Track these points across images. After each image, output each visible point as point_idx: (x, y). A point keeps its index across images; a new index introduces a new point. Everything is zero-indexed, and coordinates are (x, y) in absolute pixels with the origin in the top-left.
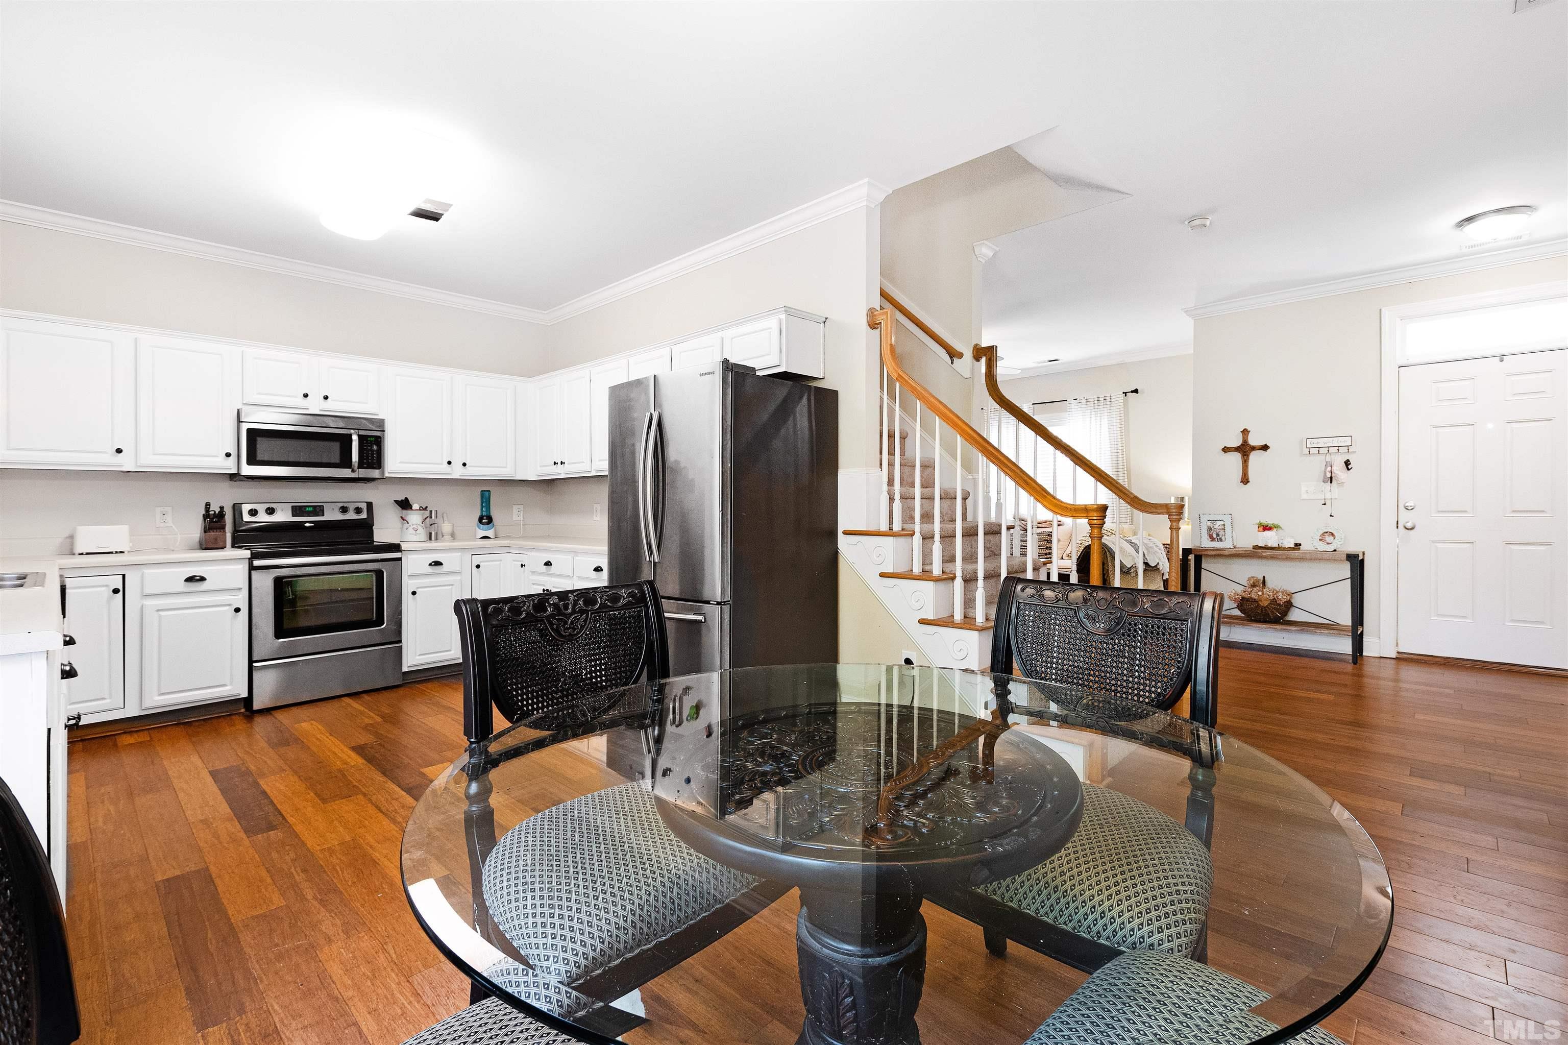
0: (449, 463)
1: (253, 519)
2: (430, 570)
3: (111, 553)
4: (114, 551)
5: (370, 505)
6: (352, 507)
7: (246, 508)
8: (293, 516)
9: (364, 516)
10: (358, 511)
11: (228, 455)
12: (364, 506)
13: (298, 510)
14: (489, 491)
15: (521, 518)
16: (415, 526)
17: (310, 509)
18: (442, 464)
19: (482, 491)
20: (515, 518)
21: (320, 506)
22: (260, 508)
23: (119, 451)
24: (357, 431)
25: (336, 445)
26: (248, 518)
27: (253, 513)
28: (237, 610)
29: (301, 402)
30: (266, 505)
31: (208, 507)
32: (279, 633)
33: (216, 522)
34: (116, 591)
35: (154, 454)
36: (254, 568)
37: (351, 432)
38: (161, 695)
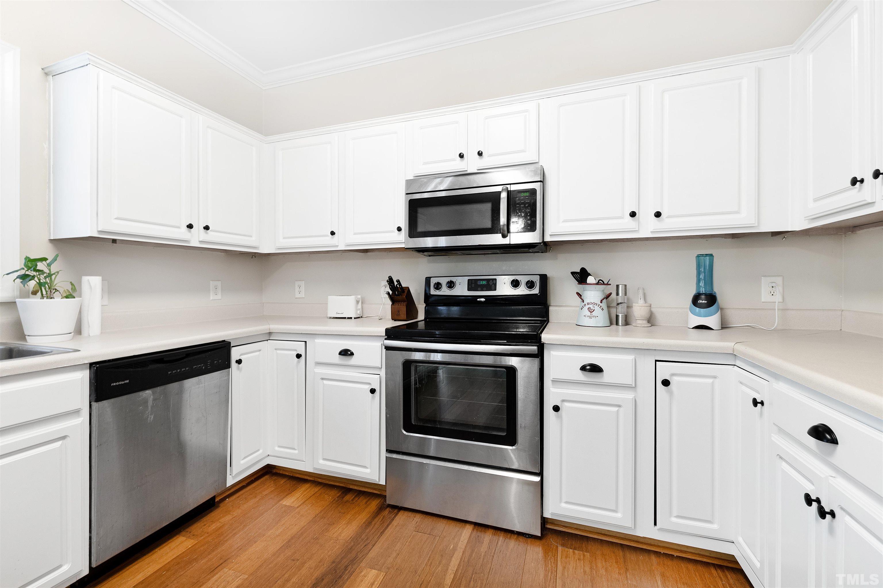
0: (633, 214)
1: (438, 293)
2: (581, 376)
4: (347, 316)
5: (544, 279)
6: (523, 280)
7: (433, 281)
8: (469, 289)
9: (536, 291)
10: (530, 285)
11: (399, 229)
12: (536, 279)
13: (473, 285)
14: (711, 255)
15: (778, 298)
16: (591, 306)
17: (485, 283)
18: (622, 218)
19: (698, 256)
20: (765, 297)
21: (488, 280)
22: (444, 281)
23: (333, 233)
24: (508, 186)
25: (488, 207)
26: (433, 292)
27: (438, 286)
28: (373, 391)
29: (459, 166)
30: (449, 279)
31: (390, 281)
32: (409, 428)
33: (398, 295)
34: (299, 356)
35: (355, 234)
36: (388, 348)
37: (498, 189)
38: (324, 459)
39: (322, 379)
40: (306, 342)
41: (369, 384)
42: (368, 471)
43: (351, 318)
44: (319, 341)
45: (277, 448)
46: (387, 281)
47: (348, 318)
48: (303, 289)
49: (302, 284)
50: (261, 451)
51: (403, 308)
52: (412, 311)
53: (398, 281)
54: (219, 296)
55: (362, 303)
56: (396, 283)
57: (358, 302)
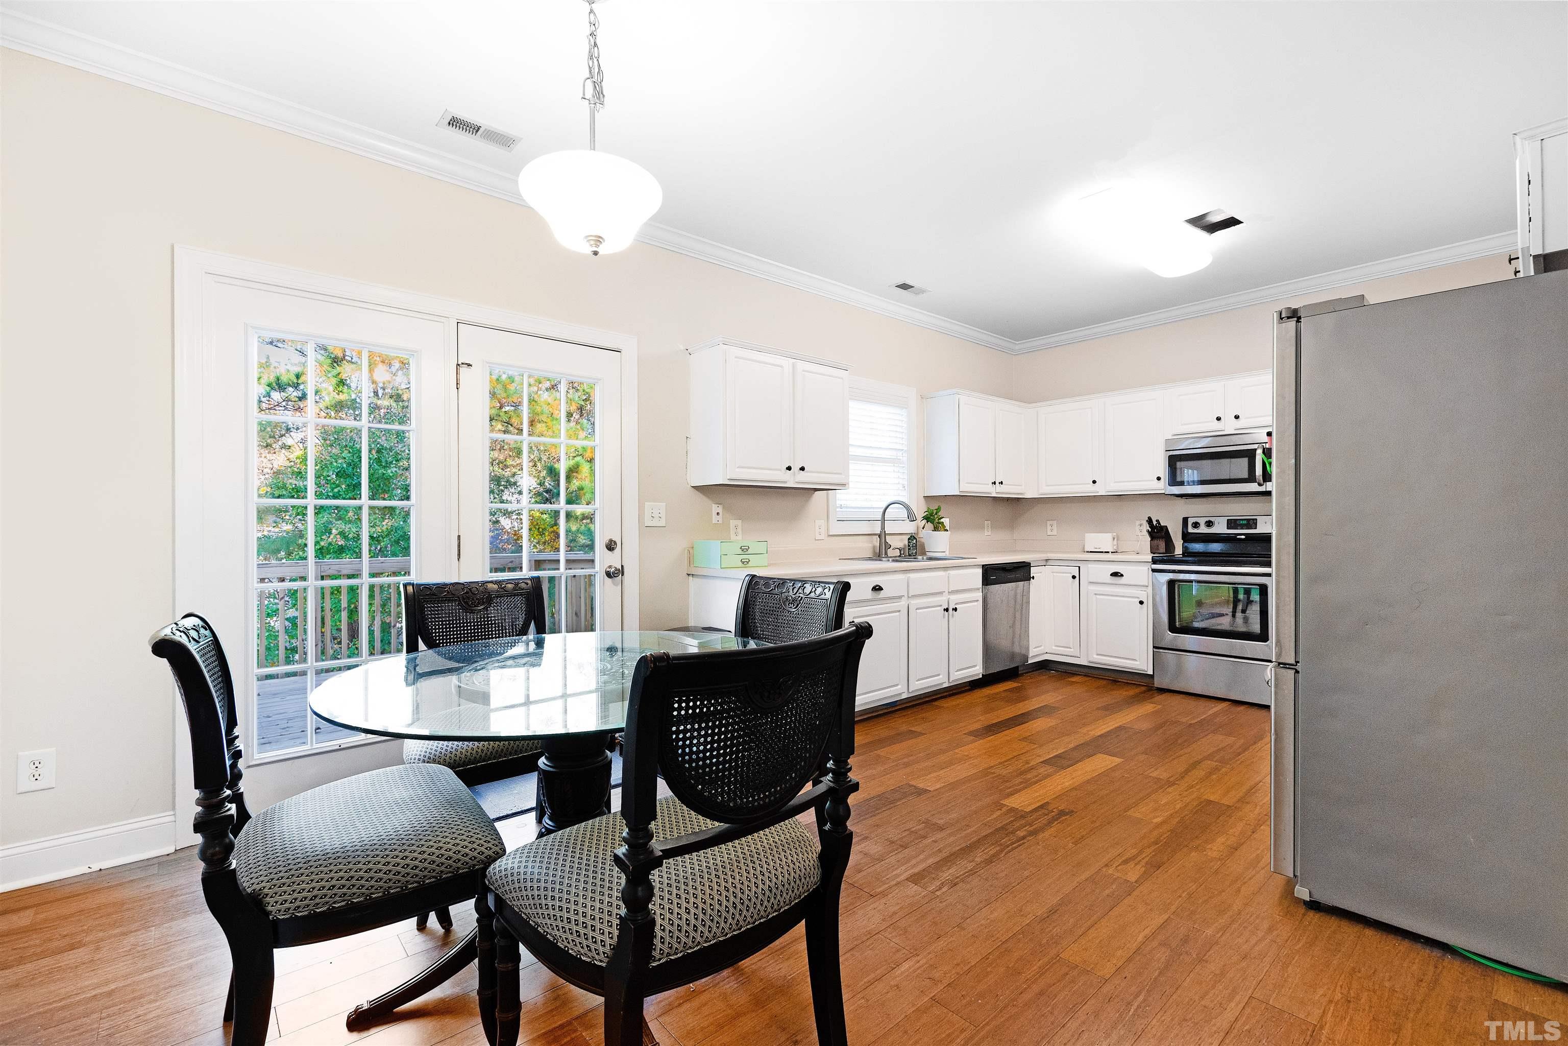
1: (1196, 531)
3: (1102, 552)
4: (1104, 551)
7: (1191, 521)
8: (1226, 528)
11: (1159, 479)
13: (1232, 524)
17: (1245, 522)
21: (1253, 519)
22: (1202, 521)
23: (1094, 482)
24: (1264, 444)
25: (1244, 461)
26: (1191, 530)
27: (1196, 525)
28: (1141, 603)
29: (1217, 425)
30: (1207, 519)
31: (1150, 521)
32: (1173, 628)
33: (1157, 532)
34: (1074, 577)
35: (1115, 482)
36: (1154, 571)
37: (1255, 446)
38: (1098, 655)
39: (1096, 594)
40: (1079, 567)
41: (1138, 598)
42: (1138, 663)
43: (1108, 552)
44: (1091, 566)
45: (1054, 648)
46: (1147, 521)
47: (1106, 552)
48: (1055, 527)
49: (1055, 523)
50: (1042, 647)
51: (1162, 545)
52: (1170, 545)
53: (1157, 521)
54: (989, 533)
55: (1117, 540)
56: (1155, 523)
57: (1114, 539)
